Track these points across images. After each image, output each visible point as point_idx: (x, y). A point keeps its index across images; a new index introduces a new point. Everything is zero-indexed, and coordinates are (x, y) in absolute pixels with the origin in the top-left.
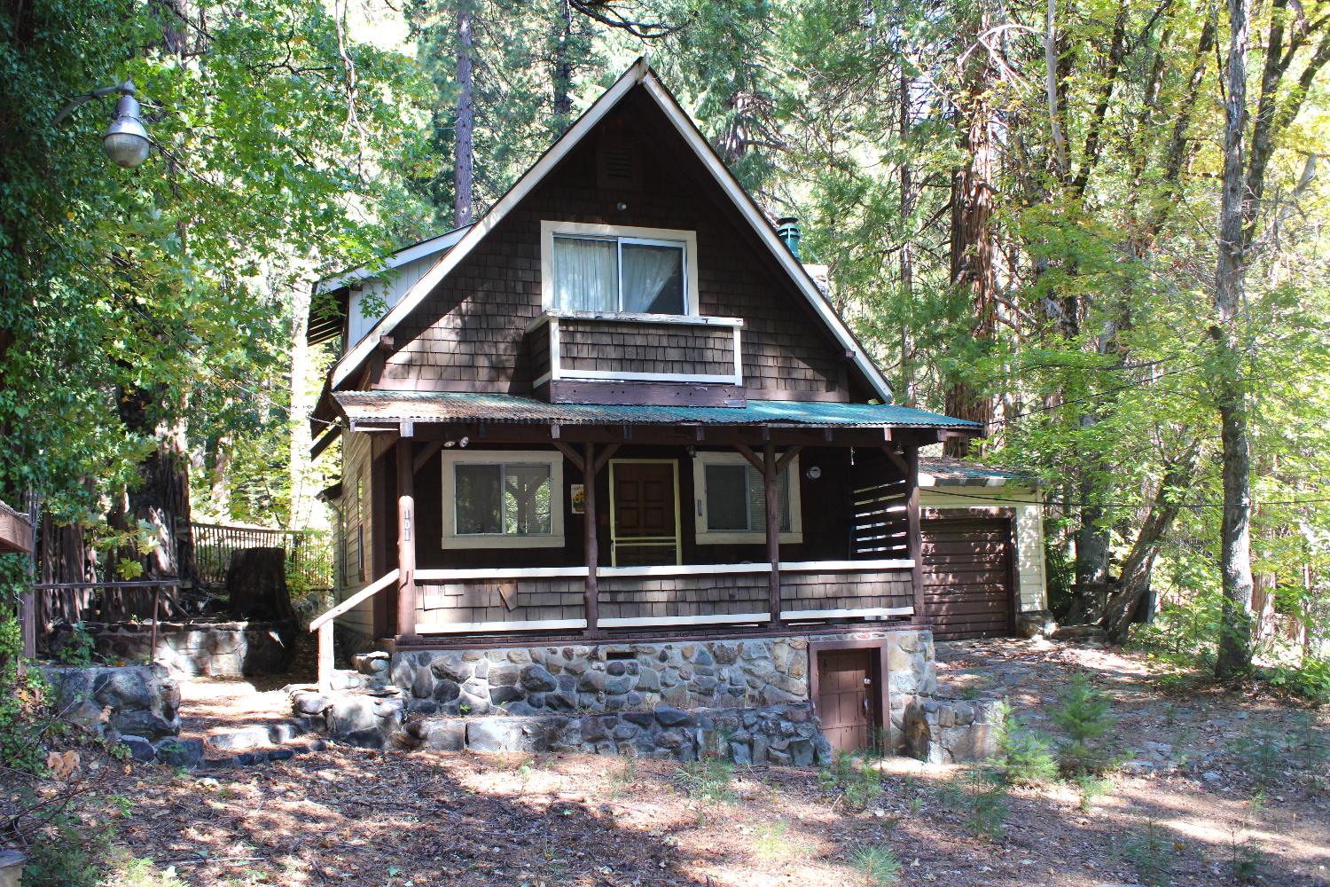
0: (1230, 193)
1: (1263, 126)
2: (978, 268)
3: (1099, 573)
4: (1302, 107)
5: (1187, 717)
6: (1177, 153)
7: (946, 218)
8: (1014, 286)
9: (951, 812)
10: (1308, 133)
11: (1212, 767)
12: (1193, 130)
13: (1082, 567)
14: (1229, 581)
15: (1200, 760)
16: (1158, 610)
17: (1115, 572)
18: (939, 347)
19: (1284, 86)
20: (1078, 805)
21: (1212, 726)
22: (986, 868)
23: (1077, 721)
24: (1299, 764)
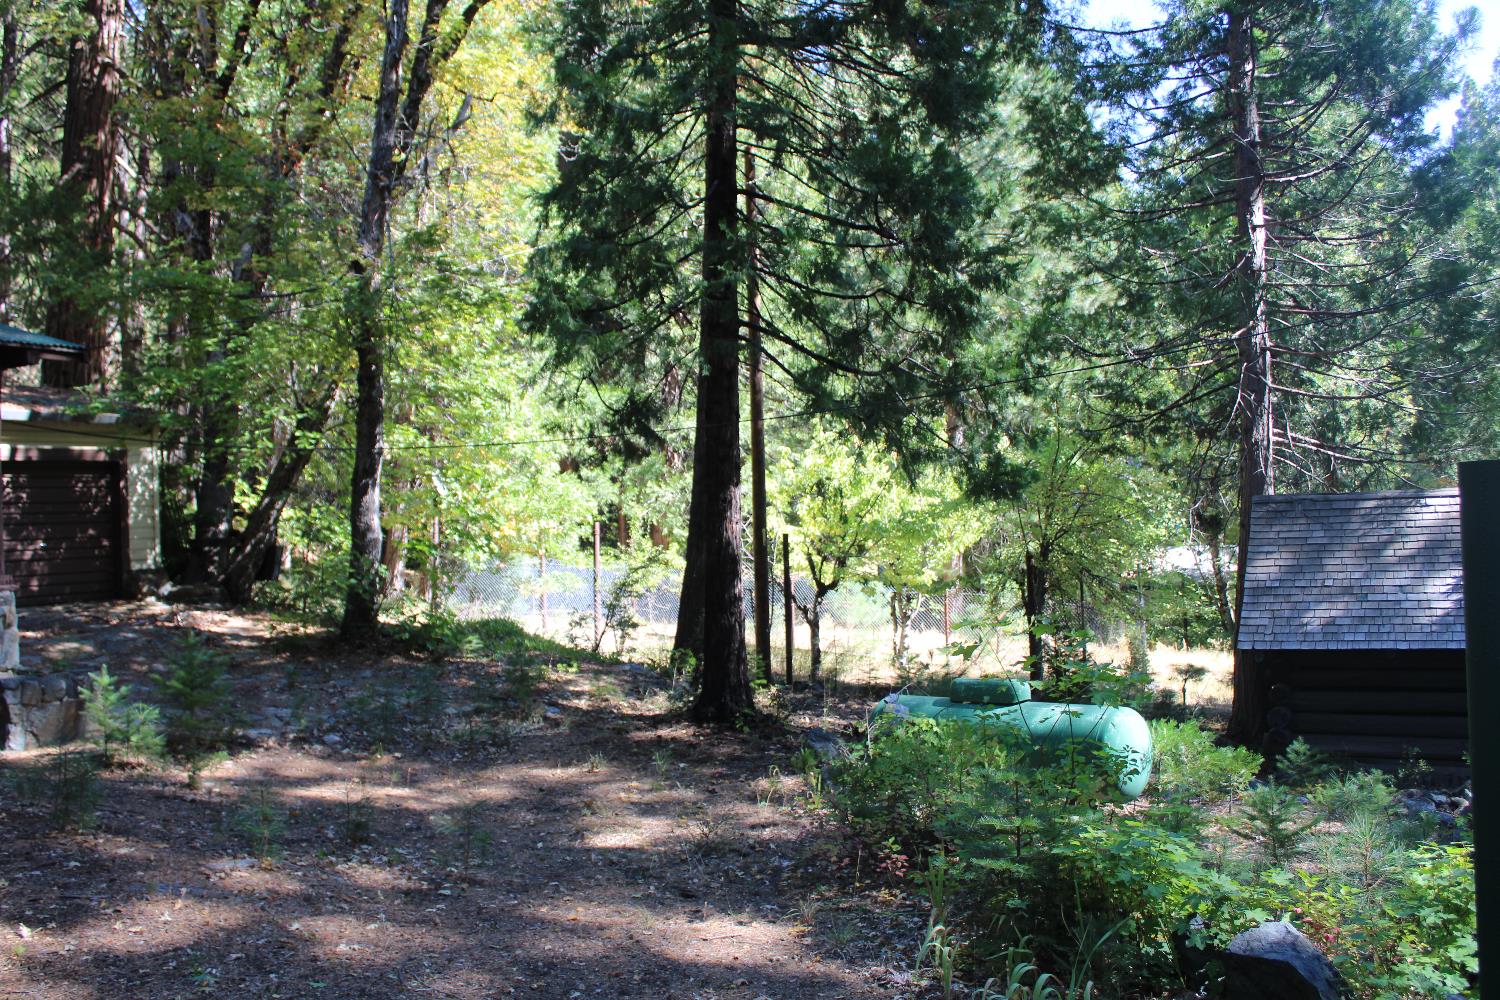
0: (384, 121)
1: (423, 54)
2: (99, 165)
3: (223, 527)
4: (463, 42)
5: (309, 678)
6: (335, 66)
7: (61, 98)
8: (143, 194)
9: (32, 805)
10: (466, 71)
11: (332, 730)
12: (353, 45)
13: (205, 519)
14: (359, 534)
15: (320, 723)
16: (288, 565)
17: (241, 525)
18: (40, 253)
19: (448, 16)
20: (187, 781)
21: (334, 687)
22: (73, 864)
23: (188, 690)
24: (418, 719)
